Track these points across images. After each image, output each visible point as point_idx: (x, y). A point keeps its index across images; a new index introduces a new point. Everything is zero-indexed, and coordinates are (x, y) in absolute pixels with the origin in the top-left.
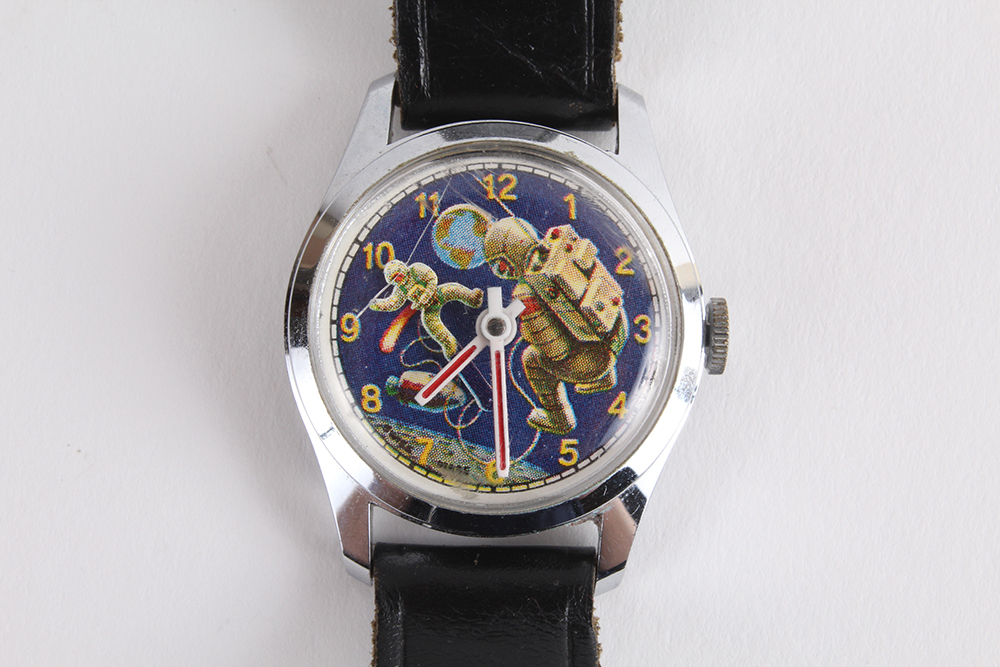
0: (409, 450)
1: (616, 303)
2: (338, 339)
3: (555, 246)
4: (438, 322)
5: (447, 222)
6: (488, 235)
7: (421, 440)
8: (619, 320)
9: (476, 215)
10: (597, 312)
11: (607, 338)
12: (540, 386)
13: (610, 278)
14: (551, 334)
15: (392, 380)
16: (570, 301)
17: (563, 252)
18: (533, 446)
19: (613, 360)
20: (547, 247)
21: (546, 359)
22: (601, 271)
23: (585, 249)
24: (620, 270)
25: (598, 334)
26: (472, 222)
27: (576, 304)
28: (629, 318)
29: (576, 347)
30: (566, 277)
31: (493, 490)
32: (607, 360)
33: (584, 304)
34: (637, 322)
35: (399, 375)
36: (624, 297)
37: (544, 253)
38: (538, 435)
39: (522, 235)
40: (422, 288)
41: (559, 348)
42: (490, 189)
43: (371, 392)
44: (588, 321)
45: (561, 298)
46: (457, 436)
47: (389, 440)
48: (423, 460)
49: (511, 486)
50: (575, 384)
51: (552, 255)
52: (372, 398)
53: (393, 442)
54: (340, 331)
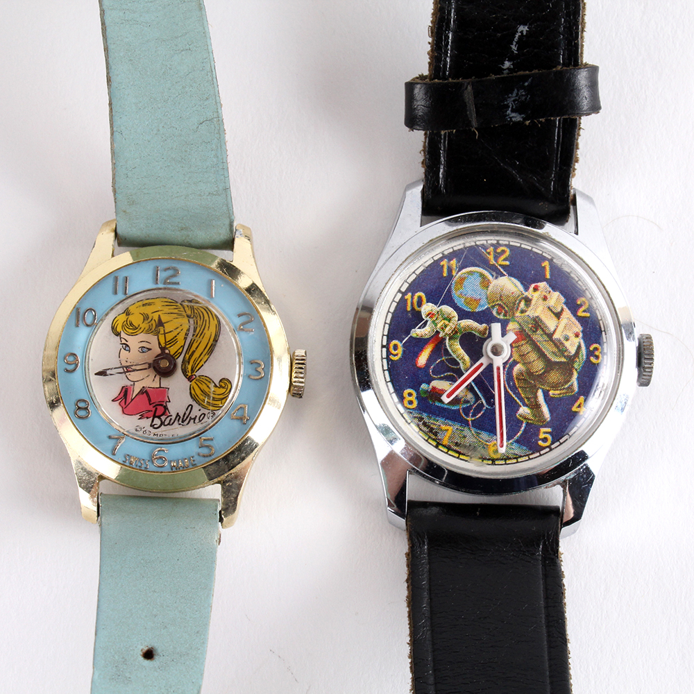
0: (436, 434)
1: (577, 335)
2: (388, 358)
3: (535, 297)
4: (457, 346)
5: (462, 279)
6: (490, 288)
7: (444, 427)
8: (579, 347)
9: (482, 275)
10: (565, 342)
11: (571, 359)
12: (525, 392)
13: (574, 319)
14: (533, 356)
15: (424, 386)
16: (546, 334)
17: (541, 301)
18: (521, 432)
19: (575, 375)
20: (530, 297)
21: (530, 373)
22: (567, 313)
23: (556, 299)
24: (580, 313)
25: (565, 357)
26: (479, 280)
27: (550, 336)
28: (586, 346)
29: (550, 365)
30: (543, 318)
31: (493, 463)
32: (571, 375)
33: (556, 336)
34: (591, 349)
35: (429, 383)
36: (583, 332)
37: (528, 301)
38: (524, 425)
39: (513, 289)
40: (447, 322)
41: (538, 366)
42: (491, 257)
43: (410, 395)
44: (558, 347)
45: (539, 332)
46: (468, 425)
47: (422, 428)
48: (445, 442)
49: (505, 460)
50: (549, 391)
51: (533, 302)
52: (410, 398)
53: (425, 429)
54: (388, 353)
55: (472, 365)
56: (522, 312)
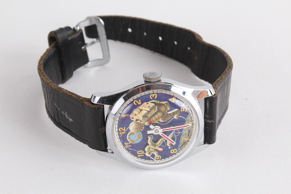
0: (185, 142)
1: (148, 103)
2: (161, 159)
3: (135, 118)
4: (158, 143)
5: (132, 141)
6: (134, 132)
7: (183, 140)
8: (152, 102)
9: (129, 135)
10: (150, 107)
11: (156, 104)
12: (169, 117)
13: (142, 105)
14: (156, 116)
15: (169, 148)
16: (148, 113)
17: (136, 116)
18: (183, 117)
19: (161, 102)
20: (136, 119)
21: (162, 117)
22: (140, 107)
23: (135, 111)
24: (140, 103)
25: (156, 106)
26: (131, 136)
27: (149, 112)
28: (151, 100)
29: (159, 111)
30: (143, 114)
31: (193, 124)
32: (162, 104)
33: (149, 110)
34: (152, 99)
35: (168, 146)
36: (146, 102)
37: (137, 120)
38: (180, 116)
39: (133, 125)
40: (151, 148)
41: (159, 114)
42: (123, 133)
43: (172, 151)
44: (152, 109)
45: (147, 115)
46: (181, 133)
47: (183, 147)
48: (187, 139)
50: (168, 110)
51: (137, 118)
52: (174, 151)
53: (184, 146)
54: (159, 159)
55: (163, 138)
56: (141, 121)
